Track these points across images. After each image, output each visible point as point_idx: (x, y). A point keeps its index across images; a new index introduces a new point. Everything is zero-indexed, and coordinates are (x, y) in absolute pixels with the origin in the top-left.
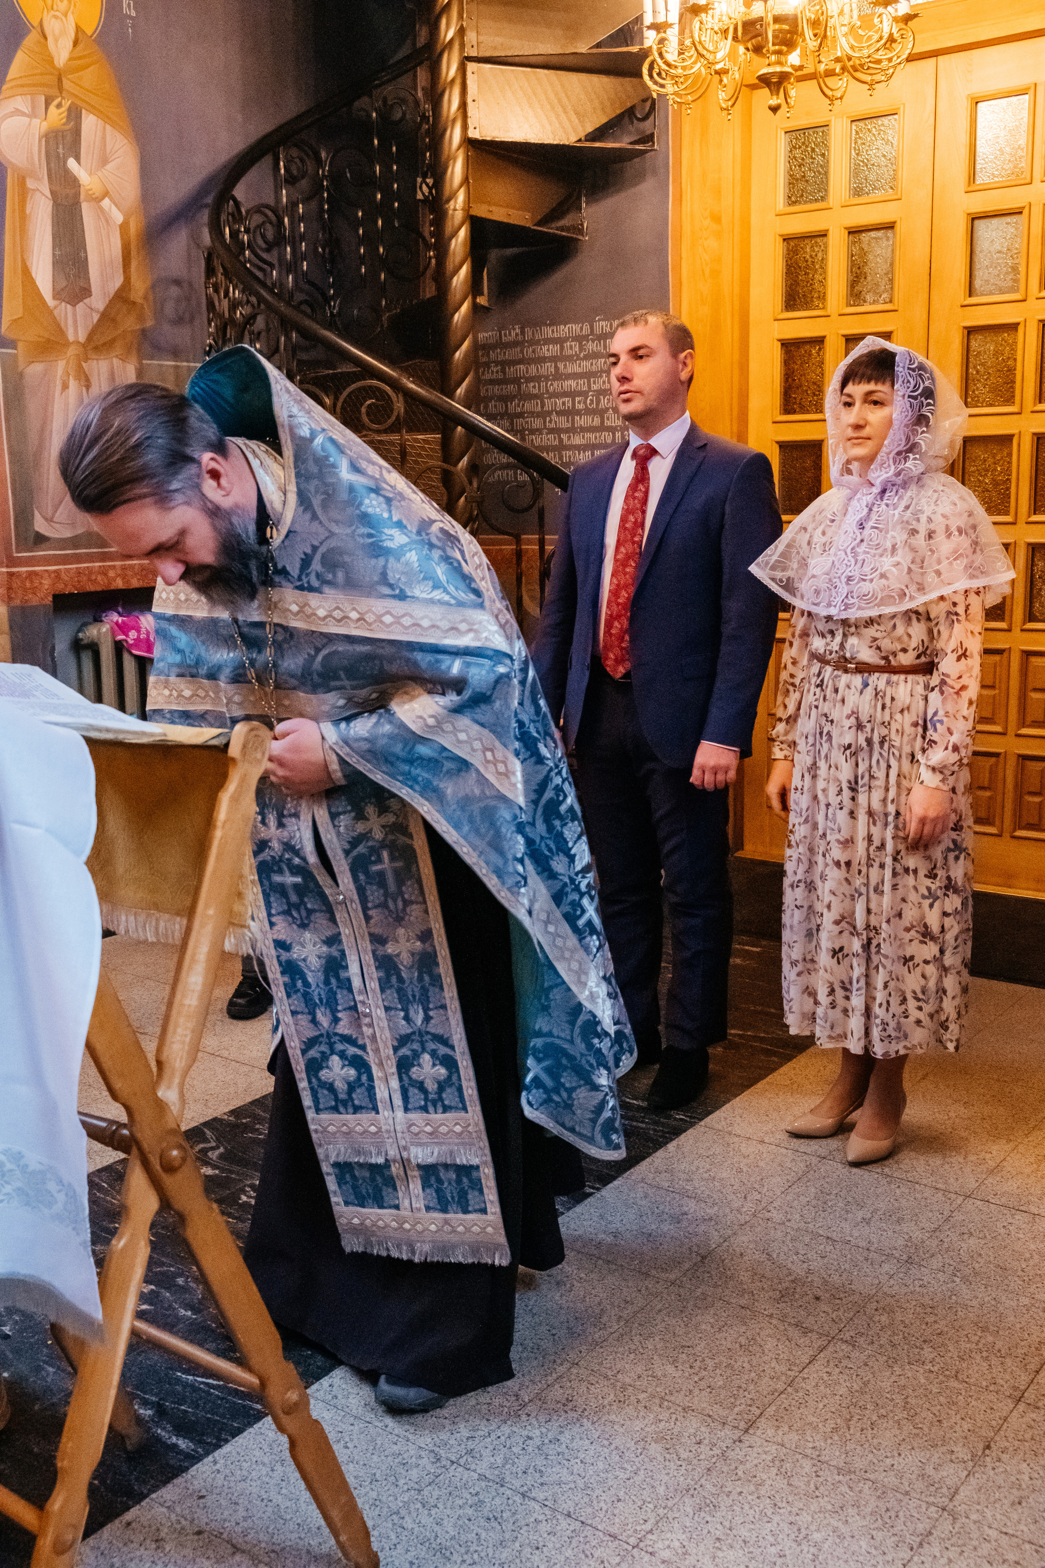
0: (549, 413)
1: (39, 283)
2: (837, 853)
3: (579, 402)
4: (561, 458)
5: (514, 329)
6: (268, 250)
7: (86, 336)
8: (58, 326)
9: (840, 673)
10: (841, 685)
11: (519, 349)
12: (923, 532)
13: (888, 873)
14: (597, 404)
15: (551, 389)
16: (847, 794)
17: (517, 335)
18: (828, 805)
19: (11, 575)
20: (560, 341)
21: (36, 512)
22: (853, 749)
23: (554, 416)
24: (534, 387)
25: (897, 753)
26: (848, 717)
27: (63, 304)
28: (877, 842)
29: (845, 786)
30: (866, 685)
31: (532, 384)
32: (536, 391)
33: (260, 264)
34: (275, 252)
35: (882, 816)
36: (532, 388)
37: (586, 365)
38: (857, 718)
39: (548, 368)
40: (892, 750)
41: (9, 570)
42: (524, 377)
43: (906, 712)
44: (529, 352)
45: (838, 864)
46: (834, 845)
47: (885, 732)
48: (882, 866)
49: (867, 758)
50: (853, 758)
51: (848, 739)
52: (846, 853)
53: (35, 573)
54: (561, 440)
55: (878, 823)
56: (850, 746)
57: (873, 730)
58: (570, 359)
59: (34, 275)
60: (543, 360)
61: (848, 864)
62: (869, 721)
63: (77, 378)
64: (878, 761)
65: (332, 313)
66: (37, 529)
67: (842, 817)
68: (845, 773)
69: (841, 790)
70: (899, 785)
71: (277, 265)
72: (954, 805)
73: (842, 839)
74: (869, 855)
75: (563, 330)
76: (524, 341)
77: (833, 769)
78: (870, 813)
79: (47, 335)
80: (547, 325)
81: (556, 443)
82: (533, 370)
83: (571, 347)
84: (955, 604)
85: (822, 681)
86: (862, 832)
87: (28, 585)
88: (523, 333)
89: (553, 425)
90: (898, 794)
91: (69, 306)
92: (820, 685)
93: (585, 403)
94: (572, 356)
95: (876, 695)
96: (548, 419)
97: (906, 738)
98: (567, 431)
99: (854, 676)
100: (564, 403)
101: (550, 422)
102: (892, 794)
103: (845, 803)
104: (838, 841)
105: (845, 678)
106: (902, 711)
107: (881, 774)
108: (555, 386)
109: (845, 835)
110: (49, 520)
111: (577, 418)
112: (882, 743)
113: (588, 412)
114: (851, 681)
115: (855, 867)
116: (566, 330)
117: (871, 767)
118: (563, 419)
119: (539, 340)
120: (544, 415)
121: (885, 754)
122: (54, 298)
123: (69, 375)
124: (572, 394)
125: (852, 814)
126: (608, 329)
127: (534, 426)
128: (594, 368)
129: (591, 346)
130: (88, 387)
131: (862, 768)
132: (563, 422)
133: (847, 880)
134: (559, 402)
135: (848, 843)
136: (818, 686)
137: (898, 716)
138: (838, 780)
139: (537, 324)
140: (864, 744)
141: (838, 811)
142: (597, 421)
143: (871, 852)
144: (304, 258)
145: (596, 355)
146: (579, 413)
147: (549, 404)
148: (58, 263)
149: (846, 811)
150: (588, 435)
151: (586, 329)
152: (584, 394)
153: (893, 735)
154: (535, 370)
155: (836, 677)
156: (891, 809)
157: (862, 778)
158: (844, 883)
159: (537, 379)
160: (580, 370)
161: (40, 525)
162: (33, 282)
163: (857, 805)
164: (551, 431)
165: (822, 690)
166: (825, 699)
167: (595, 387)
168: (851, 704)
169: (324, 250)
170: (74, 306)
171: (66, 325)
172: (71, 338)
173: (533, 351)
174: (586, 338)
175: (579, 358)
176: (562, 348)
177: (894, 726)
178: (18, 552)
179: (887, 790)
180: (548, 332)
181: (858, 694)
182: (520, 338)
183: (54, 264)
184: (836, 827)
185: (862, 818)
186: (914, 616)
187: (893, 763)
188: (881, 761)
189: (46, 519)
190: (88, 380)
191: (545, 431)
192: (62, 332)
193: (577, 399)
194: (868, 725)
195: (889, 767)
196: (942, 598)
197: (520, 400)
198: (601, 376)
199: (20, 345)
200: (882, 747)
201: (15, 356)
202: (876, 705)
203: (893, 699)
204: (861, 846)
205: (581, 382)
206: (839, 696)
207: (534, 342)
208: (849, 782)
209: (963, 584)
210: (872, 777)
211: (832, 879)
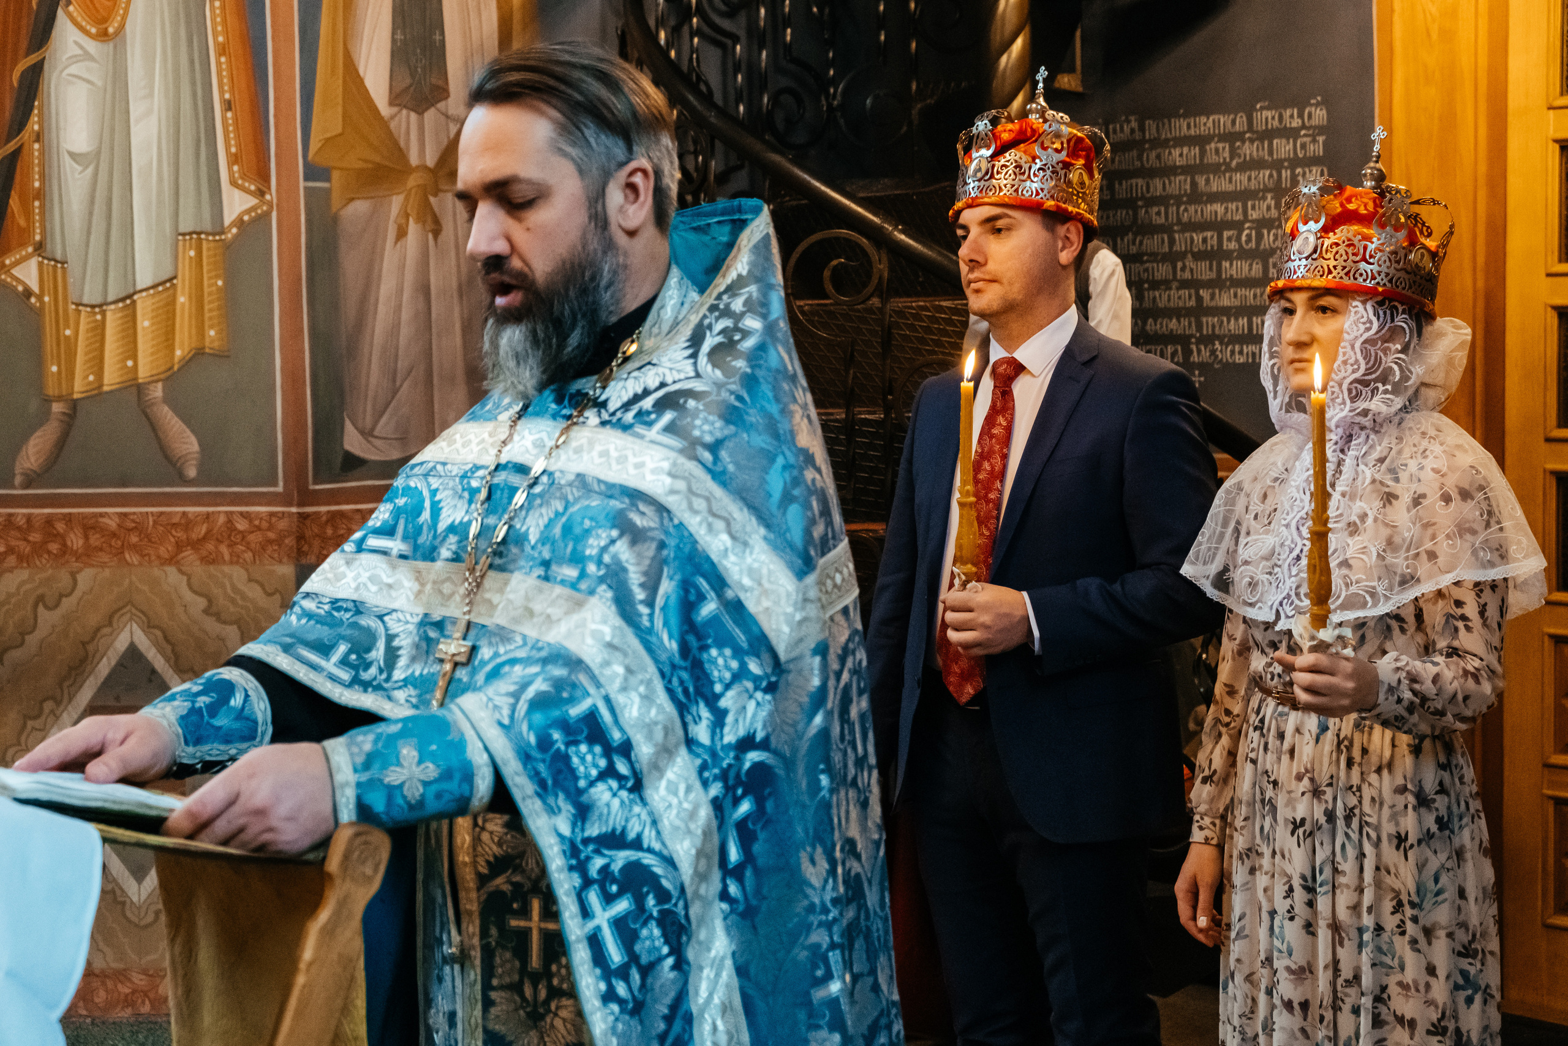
0: (1182, 256)
1: (369, 83)
2: (1286, 988)
3: (1229, 239)
4: (1199, 327)
5: (1129, 122)
6: (731, 15)
7: (436, 159)
8: (396, 144)
9: (1286, 709)
10: (1289, 729)
11: (1135, 153)
12: (1406, 498)
13: (1365, 1021)
14: (1258, 243)
15: (1185, 218)
16: (1299, 895)
17: (1132, 131)
18: (1273, 913)
19: (303, 517)
20: (1201, 141)
21: (348, 425)
22: (1308, 826)
23: (1190, 262)
24: (1158, 213)
25: (1373, 835)
26: (1299, 778)
27: (404, 112)
28: (1346, 973)
29: (1296, 883)
30: (1324, 729)
31: (1155, 209)
32: (1161, 220)
33: (719, 37)
34: (742, 18)
35: (1354, 934)
36: (1157, 216)
37: (1241, 180)
38: (1312, 780)
39: (1179, 184)
40: (1366, 829)
41: (301, 510)
42: (1143, 198)
43: (1385, 772)
44: (1151, 159)
45: (1288, 1005)
46: (1282, 975)
47: (1353, 801)
48: (1356, 1011)
49: (1327, 840)
50: (1308, 840)
51: (1300, 812)
52: (1300, 989)
53: (342, 514)
54: (1199, 299)
55: (1346, 942)
56: (1303, 820)
57: (1335, 799)
58: (1216, 169)
59: (361, 73)
60: (1171, 171)
61: (1305, 1006)
62: (1330, 785)
63: (420, 220)
64: (1343, 846)
65: (830, 105)
66: (347, 446)
67: (1292, 932)
68: (1297, 863)
69: (1291, 890)
70: (1378, 884)
71: (743, 39)
72: (1462, 918)
73: (1294, 967)
74: (1335, 991)
75: (1206, 124)
76: (1144, 141)
77: (1278, 857)
78: (1335, 927)
79: (378, 159)
80: (1180, 116)
81: (1193, 303)
82: (1157, 186)
83: (1217, 150)
84: (1459, 604)
85: (1262, 721)
86: (1323, 956)
87: (329, 532)
88: (1142, 129)
89: (1187, 275)
90: (1378, 898)
91: (413, 116)
92: (1259, 728)
93: (1238, 239)
94: (1219, 165)
95: (1339, 743)
96: (1179, 265)
97: (1386, 811)
98: (1210, 284)
99: (1306, 716)
100: (1205, 240)
101: (1183, 269)
102: (1368, 898)
103: (1297, 910)
104: (1288, 969)
105: (1294, 718)
106: (1379, 771)
107: (1348, 866)
108: (1192, 212)
109: (1299, 959)
110: (367, 434)
111: (1226, 264)
112: (1348, 819)
113: (1244, 254)
114: (1302, 723)
115: (1314, 1011)
116: (1210, 124)
117: (1334, 853)
118: (1204, 265)
119: (1167, 140)
120: (1172, 258)
121: (1355, 836)
122: (391, 103)
123: (407, 216)
124: (1219, 226)
125: (1309, 928)
126: (1276, 123)
127: (1158, 276)
128: (1253, 185)
129: (1249, 150)
130: (437, 233)
131: (1320, 856)
132: (1203, 271)
133: (1303, 1030)
134: (1198, 238)
135: (1303, 973)
136: (1255, 729)
137: (1373, 778)
138: (1286, 875)
139: (1164, 113)
140: (1323, 820)
141: (1287, 923)
142: (1257, 269)
143: (1339, 988)
144: (787, 22)
145: (1257, 164)
146: (1228, 255)
147: (1181, 241)
148: (400, 54)
149: (1299, 922)
150: (1241, 292)
151: (1241, 123)
152: (1238, 226)
153: (1367, 807)
154: (1160, 186)
155: (1281, 714)
156: (1368, 921)
157: (1321, 873)
158: (1299, 1034)
159: (1162, 200)
160: (1230, 188)
161: (353, 442)
162: (359, 82)
163: (1315, 913)
164: (1184, 284)
165: (1262, 735)
166: (1266, 749)
167: (1254, 215)
168: (1305, 759)
169: (820, 10)
170: (420, 113)
171: (408, 140)
172: (414, 160)
173: (1158, 157)
174: (1240, 136)
175: (1229, 169)
176: (1203, 153)
177: (1367, 793)
178: (315, 483)
179: (1360, 890)
180: (1182, 127)
181: (1312, 743)
182: (1138, 136)
183: (394, 54)
184: (1284, 948)
185: (1324, 934)
186: (1394, 624)
187: (1368, 848)
188: (1349, 848)
189: (362, 433)
190: (437, 221)
191: (1175, 285)
192: (401, 155)
193: (1226, 234)
194: (1329, 791)
195: (1363, 855)
196: (1440, 594)
197: (1135, 235)
198: (1264, 198)
199: (336, 175)
200: (1348, 825)
201: (328, 191)
202: (1338, 760)
203: (1365, 751)
204: (1323, 979)
205: (1232, 206)
206: (1286, 746)
207: (1160, 143)
208: (1304, 877)
209: (1472, 575)
210: (1336, 871)
211: (1282, 1028)
